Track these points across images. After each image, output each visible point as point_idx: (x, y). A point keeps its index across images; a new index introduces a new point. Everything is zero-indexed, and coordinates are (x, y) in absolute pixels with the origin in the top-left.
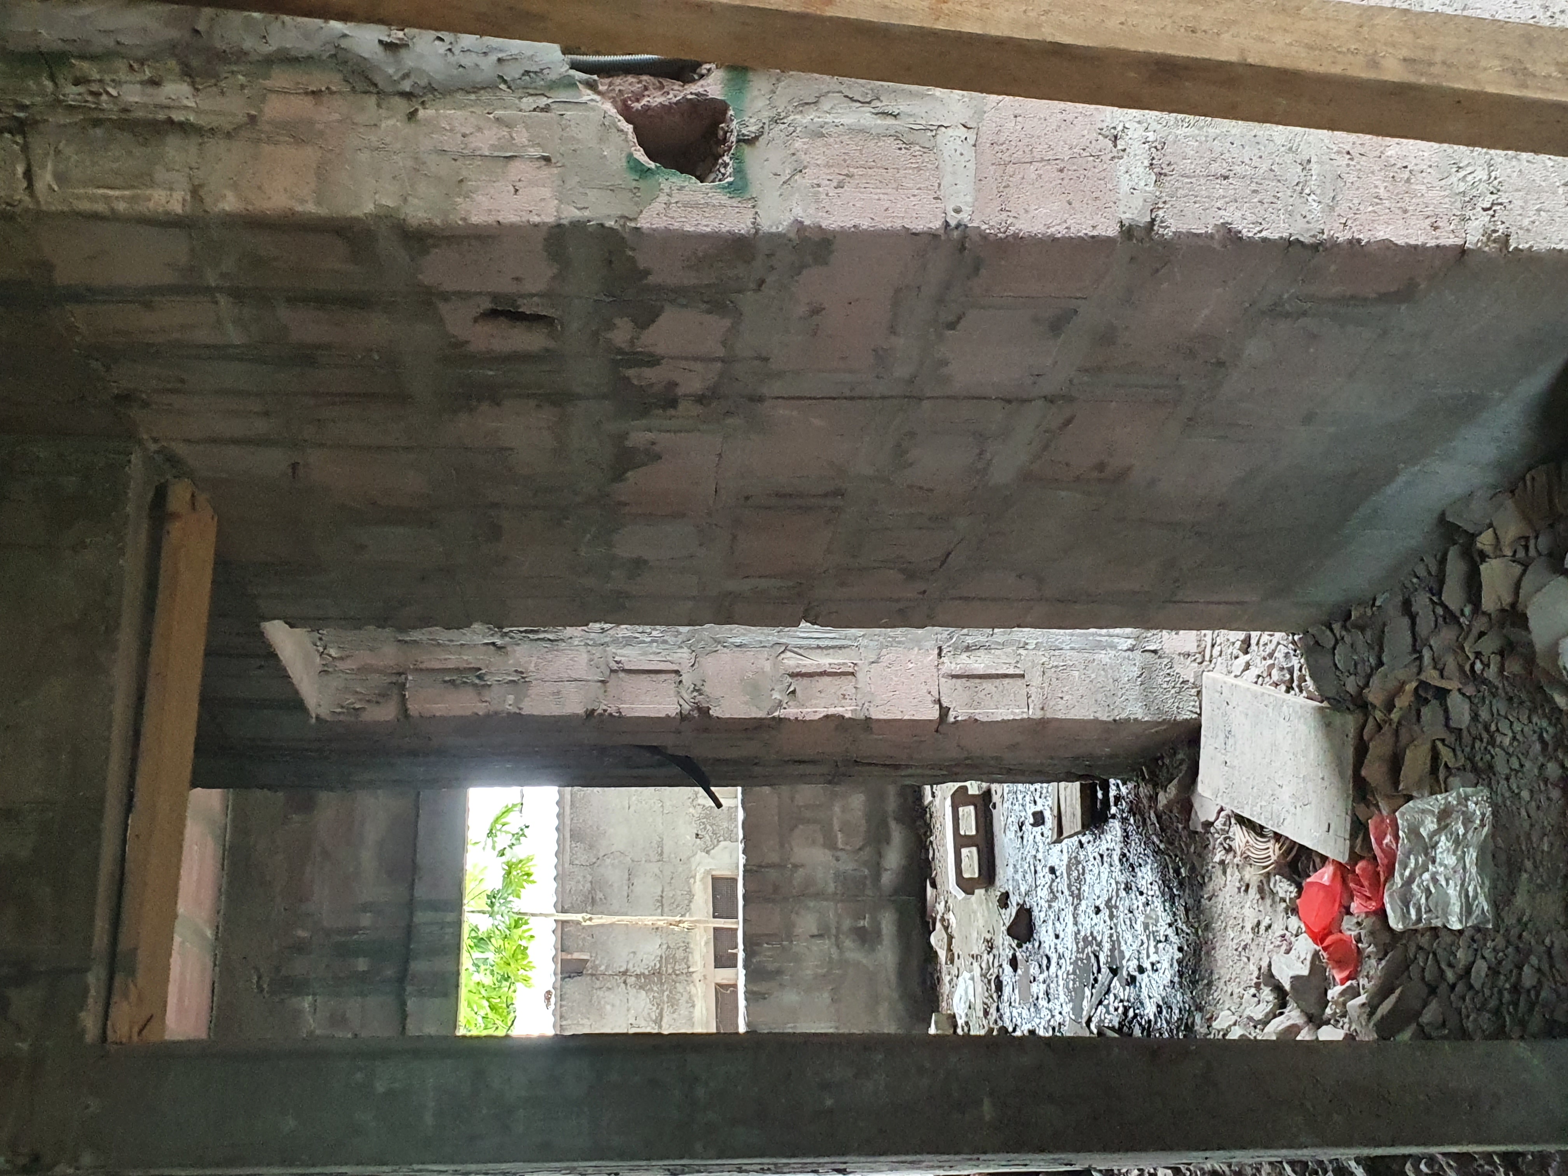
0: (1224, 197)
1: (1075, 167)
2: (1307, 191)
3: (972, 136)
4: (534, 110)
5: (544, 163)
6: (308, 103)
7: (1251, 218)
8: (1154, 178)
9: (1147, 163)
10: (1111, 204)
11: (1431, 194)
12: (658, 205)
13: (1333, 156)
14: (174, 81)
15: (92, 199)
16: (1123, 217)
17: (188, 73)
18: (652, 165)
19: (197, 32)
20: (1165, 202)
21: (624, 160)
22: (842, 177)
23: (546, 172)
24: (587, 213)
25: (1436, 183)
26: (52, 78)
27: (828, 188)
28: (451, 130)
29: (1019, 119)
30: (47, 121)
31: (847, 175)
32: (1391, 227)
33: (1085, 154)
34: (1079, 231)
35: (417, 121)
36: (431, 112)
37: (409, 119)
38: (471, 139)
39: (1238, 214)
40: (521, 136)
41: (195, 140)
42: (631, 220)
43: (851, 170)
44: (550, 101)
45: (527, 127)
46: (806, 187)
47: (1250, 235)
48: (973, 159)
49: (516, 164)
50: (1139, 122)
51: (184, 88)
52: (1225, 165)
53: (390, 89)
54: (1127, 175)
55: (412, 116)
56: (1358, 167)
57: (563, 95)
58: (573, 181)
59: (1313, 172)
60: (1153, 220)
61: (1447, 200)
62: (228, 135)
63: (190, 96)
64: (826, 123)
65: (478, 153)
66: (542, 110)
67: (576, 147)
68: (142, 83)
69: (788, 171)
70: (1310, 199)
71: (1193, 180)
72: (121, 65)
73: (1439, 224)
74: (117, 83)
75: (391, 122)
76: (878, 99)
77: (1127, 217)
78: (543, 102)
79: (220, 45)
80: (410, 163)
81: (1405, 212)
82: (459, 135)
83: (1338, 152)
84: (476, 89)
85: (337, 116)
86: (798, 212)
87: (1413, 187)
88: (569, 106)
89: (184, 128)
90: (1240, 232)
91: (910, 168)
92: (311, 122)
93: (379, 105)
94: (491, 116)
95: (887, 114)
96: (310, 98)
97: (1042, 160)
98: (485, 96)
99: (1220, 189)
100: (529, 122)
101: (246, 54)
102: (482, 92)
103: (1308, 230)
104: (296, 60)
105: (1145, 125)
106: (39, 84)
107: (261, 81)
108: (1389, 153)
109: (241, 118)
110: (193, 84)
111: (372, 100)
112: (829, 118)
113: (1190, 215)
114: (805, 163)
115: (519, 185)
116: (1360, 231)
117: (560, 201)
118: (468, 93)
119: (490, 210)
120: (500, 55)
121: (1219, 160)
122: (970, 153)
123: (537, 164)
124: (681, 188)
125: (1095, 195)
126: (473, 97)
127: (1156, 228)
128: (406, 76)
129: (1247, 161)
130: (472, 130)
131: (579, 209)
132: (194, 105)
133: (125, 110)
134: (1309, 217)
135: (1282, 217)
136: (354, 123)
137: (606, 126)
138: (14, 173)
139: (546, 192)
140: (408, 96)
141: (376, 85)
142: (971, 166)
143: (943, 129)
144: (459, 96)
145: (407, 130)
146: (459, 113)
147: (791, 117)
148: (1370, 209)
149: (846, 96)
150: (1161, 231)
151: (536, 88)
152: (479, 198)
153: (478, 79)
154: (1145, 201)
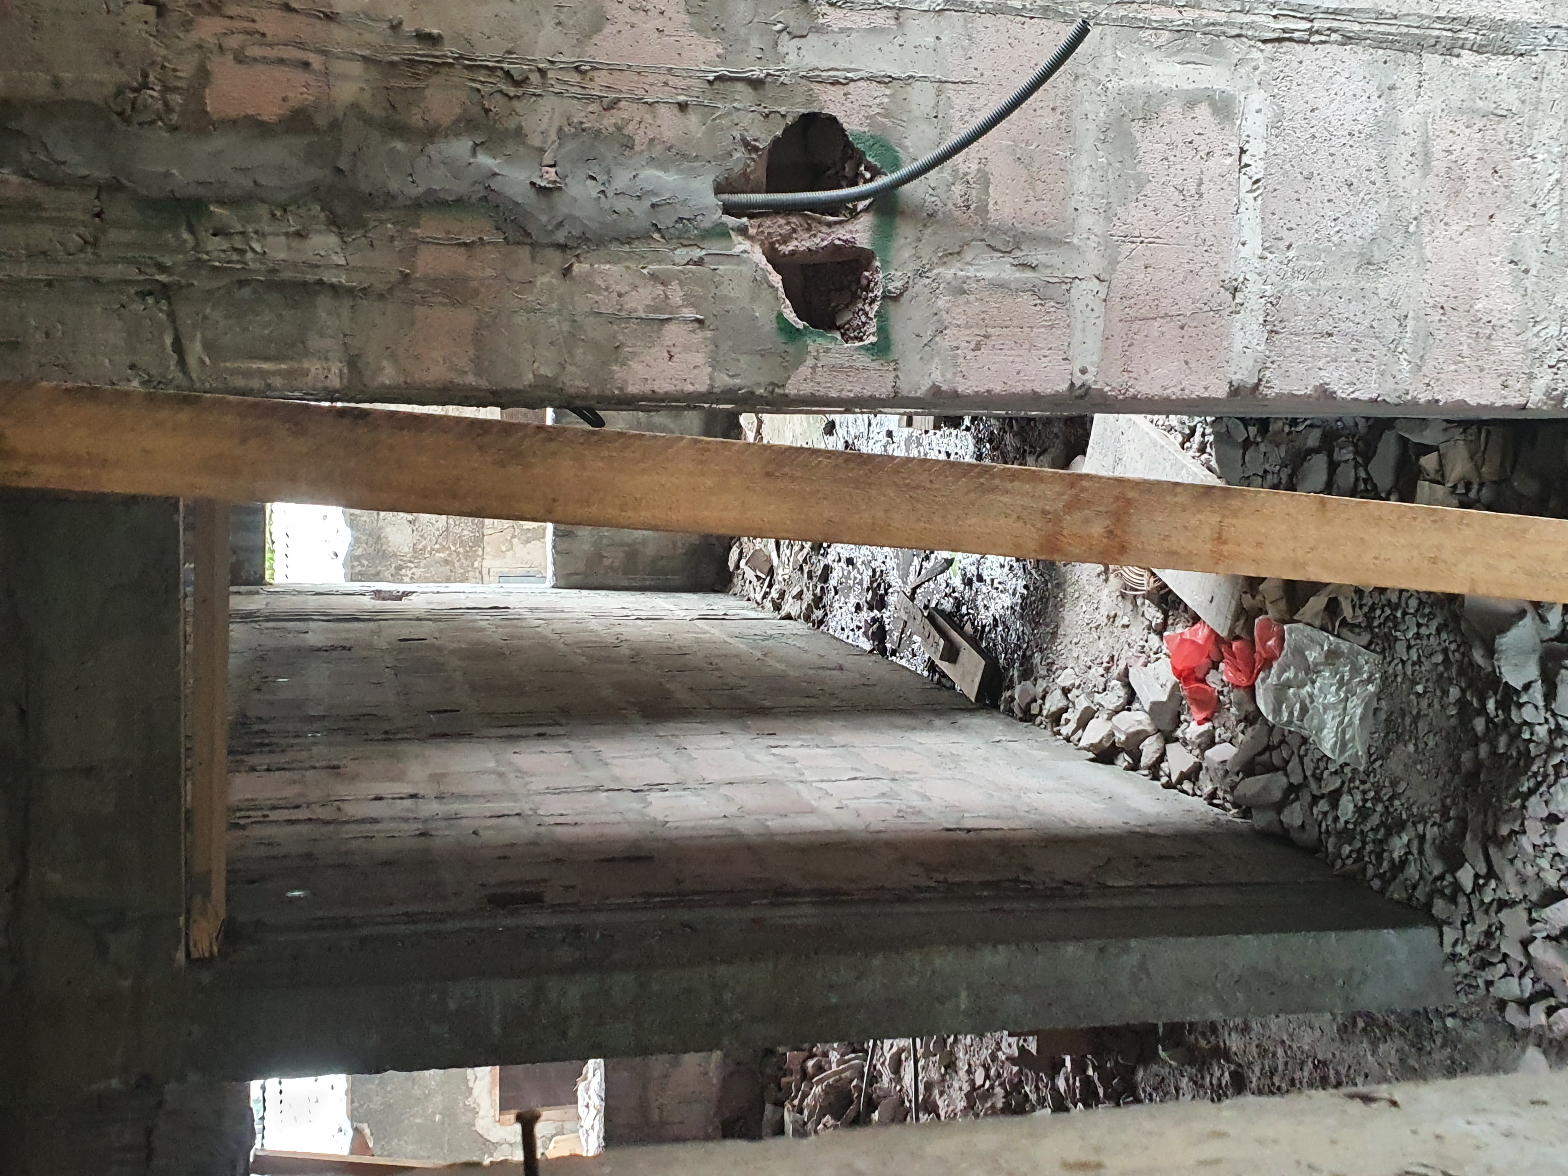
0: (1327, 356)
1: (1195, 324)
2: (1400, 350)
3: (1103, 289)
4: (687, 264)
5: (696, 325)
6: (459, 257)
7: (1348, 378)
8: (1266, 335)
9: (1261, 320)
10: (1225, 364)
11: (1508, 350)
12: (804, 370)
13: (1429, 311)
14: (320, 232)
15: (248, 374)
16: (1234, 377)
17: (335, 223)
18: (800, 324)
19: (339, 171)
20: (1272, 362)
21: (774, 320)
22: (979, 338)
23: (700, 335)
24: (738, 381)
25: (1513, 339)
26: (191, 230)
27: (965, 350)
28: (607, 289)
29: (1149, 269)
30: (192, 285)
31: (984, 336)
32: (1468, 386)
33: (1207, 308)
34: (1192, 393)
35: (572, 278)
36: (586, 266)
37: (564, 275)
38: (626, 298)
39: (1336, 375)
40: (676, 295)
41: (347, 302)
42: (779, 387)
43: (989, 330)
44: (704, 252)
45: (681, 284)
46: (946, 350)
47: (1344, 396)
48: (1102, 315)
49: (671, 327)
50: (1260, 274)
51: (333, 240)
52: (1331, 321)
53: (545, 240)
54: (1241, 333)
55: (566, 272)
56: (1449, 322)
57: (715, 247)
58: (725, 347)
59: (1408, 329)
60: (1260, 380)
61: (1520, 357)
62: (381, 297)
63: (339, 250)
64: (968, 278)
65: (634, 315)
66: (696, 264)
67: (728, 307)
68: (287, 234)
69: (929, 333)
70: (1401, 357)
71: (1301, 338)
72: (262, 210)
73: (1509, 383)
74: (261, 235)
75: (545, 279)
76: (1018, 248)
77: (1236, 378)
78: (697, 253)
79: (365, 187)
80: (566, 327)
81: (1482, 370)
82: (615, 295)
83: (1434, 306)
84: (628, 239)
85: (489, 272)
86: (937, 377)
87: (1494, 343)
88: (721, 258)
89: (335, 289)
90: (1335, 392)
91: (1044, 326)
92: (466, 280)
93: (533, 258)
94: (645, 271)
95: (1025, 265)
96: (462, 250)
97: (1166, 315)
98: (640, 247)
99: (1324, 347)
100: (683, 277)
101: (394, 197)
102: (636, 242)
103: (1395, 390)
104: (445, 204)
105: (1264, 277)
106: (177, 237)
107: (411, 230)
108: (1476, 307)
109: (395, 277)
110: (341, 235)
111: (524, 253)
112: (971, 272)
113: (1293, 376)
114: (946, 323)
115: (674, 351)
116: (1440, 392)
117: (714, 367)
118: (623, 243)
119: (646, 379)
120: (655, 200)
121: (1327, 316)
122: (1100, 308)
123: (691, 326)
124: (828, 350)
125: (1210, 354)
126: (626, 248)
127: (1261, 388)
128: (561, 224)
129: (1352, 318)
130: (627, 289)
131: (731, 376)
132: (343, 262)
133: (274, 271)
134: (1399, 377)
135: (1374, 376)
136: (508, 279)
137: (760, 282)
138: (162, 347)
139: (700, 358)
140: (562, 247)
141: (529, 235)
142: (1100, 322)
143: (1077, 281)
144: (614, 247)
145: (562, 287)
146: (614, 268)
147: (935, 271)
148: (1453, 367)
149: (989, 245)
150: (1266, 391)
151: (689, 239)
152: (635, 365)
153: (632, 227)
154: (1256, 361)
